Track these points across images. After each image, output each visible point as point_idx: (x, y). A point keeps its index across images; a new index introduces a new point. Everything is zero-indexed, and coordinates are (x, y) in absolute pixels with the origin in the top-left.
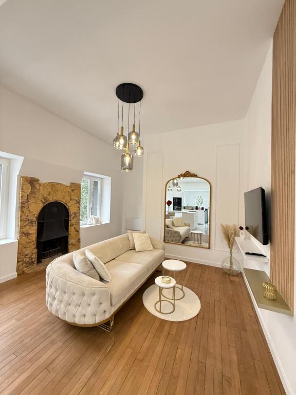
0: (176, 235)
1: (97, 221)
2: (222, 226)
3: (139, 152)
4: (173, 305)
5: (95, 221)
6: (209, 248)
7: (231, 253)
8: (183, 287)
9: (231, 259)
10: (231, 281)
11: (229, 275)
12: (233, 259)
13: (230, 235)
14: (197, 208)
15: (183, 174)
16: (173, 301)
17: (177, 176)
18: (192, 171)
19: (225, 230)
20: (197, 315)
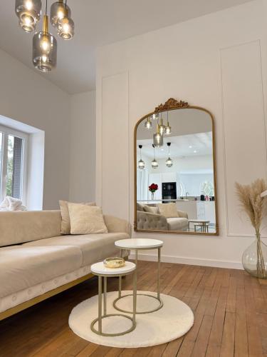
0: (159, 222)
1: (17, 206)
2: (239, 187)
3: (66, 28)
4: (133, 320)
5: (14, 205)
6: (217, 234)
7: (258, 235)
8: (161, 294)
9: (259, 247)
10: (261, 285)
11: (257, 278)
12: (261, 245)
13: (253, 199)
14: (203, 198)
15: (164, 104)
16: (131, 316)
17: (154, 110)
18: (179, 98)
19: (243, 193)
20: (184, 336)
